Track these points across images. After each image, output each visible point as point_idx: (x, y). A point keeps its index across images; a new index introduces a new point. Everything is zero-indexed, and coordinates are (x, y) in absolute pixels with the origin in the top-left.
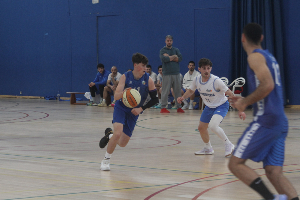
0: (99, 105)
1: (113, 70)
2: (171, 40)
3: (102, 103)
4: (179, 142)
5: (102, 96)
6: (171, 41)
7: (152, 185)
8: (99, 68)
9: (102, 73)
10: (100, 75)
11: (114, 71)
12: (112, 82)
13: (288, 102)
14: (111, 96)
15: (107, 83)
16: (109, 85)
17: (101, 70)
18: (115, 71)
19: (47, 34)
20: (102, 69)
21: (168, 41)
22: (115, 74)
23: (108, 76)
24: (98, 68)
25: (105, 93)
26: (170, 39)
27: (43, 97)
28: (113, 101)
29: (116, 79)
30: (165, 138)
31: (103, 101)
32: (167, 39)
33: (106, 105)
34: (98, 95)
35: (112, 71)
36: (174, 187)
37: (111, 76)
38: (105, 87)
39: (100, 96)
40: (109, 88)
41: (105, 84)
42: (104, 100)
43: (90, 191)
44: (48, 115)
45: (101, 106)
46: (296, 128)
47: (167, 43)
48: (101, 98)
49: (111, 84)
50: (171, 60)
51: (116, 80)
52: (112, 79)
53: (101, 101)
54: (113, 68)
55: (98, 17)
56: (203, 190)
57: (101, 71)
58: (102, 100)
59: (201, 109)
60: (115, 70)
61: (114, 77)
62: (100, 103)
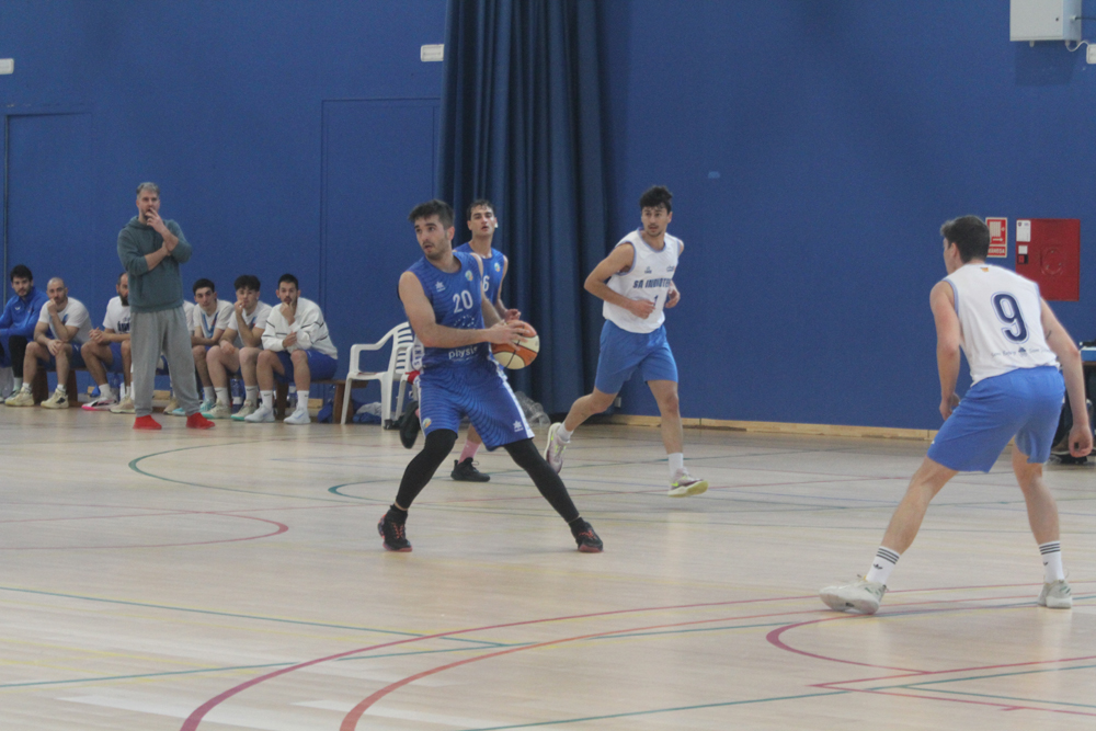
0: (8, 400)
1: (52, 291)
2: (155, 195)
3: (18, 396)
4: (283, 528)
5: (19, 373)
6: (154, 199)
7: (211, 667)
8: (16, 280)
9: (25, 296)
10: (16, 305)
11: (55, 294)
12: (51, 327)
13: (619, 405)
14: (49, 374)
15: (36, 333)
16: (42, 338)
17: (20, 286)
18: (61, 294)
20: (24, 282)
21: (146, 199)
22: (61, 302)
23: (40, 309)
24: (12, 279)
25: (29, 364)
26: (150, 191)
28: (54, 391)
29: (65, 318)
30: (235, 513)
31: (23, 389)
32: (144, 193)
33: (32, 402)
34: (7, 369)
35: (50, 295)
36: (283, 675)
37: (50, 309)
38: (29, 345)
39: (12, 372)
40: (43, 346)
41: (29, 335)
42: (26, 385)
43: (13, 683)
45: (17, 403)
46: (651, 488)
47: (141, 204)
48: (16, 380)
49: (48, 333)
51: (64, 322)
52: (51, 317)
53: (15, 388)
54: (53, 283)
55: (9, 117)
56: (381, 687)
57: (22, 289)
58: (21, 386)
59: (338, 421)
60: (59, 289)
61: (59, 311)
62: (12, 393)
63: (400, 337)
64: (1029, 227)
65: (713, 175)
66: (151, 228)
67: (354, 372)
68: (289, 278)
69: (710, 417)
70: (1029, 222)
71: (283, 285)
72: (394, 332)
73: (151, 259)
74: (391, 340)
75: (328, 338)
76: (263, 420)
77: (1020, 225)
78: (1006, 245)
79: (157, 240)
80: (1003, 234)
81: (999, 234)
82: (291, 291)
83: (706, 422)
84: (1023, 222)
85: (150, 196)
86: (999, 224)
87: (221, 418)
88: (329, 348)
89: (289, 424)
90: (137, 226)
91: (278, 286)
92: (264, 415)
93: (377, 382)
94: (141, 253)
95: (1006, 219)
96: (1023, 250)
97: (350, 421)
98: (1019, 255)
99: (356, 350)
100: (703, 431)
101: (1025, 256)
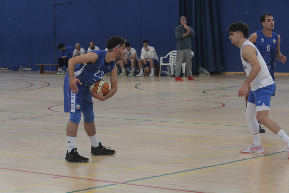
2: (185, 20)
6: (184, 21)
13: (223, 69)
19: (10, 19)
21: (182, 21)
26: (183, 19)
27: (7, 69)
44: (49, 85)
50: (184, 37)
54: (77, 45)
59: (158, 76)
63: (171, 55)
65: (246, 13)
66: (184, 28)
67: (162, 64)
68: (146, 41)
71: (144, 43)
72: (170, 53)
73: (184, 35)
74: (169, 56)
75: (157, 56)
76: (141, 76)
79: (185, 31)
82: (146, 45)
85: (183, 20)
87: (124, 76)
88: (157, 58)
89: (150, 77)
90: (181, 27)
91: (143, 44)
92: (141, 75)
93: (169, 66)
94: (182, 33)
97: (161, 76)
99: (161, 58)
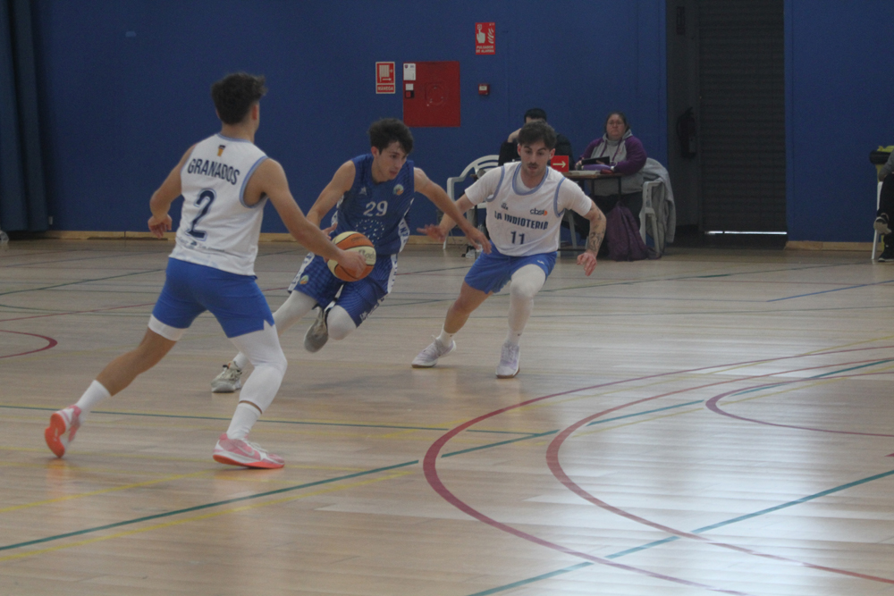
64: (414, 69)
65: (129, 34)
69: (132, 230)
70: (414, 65)
77: (406, 67)
78: (394, 84)
80: (391, 75)
81: (388, 75)
83: (130, 234)
84: (409, 65)
86: (388, 66)
95: (394, 63)
96: (410, 87)
98: (406, 92)
100: (128, 242)
101: (412, 92)
